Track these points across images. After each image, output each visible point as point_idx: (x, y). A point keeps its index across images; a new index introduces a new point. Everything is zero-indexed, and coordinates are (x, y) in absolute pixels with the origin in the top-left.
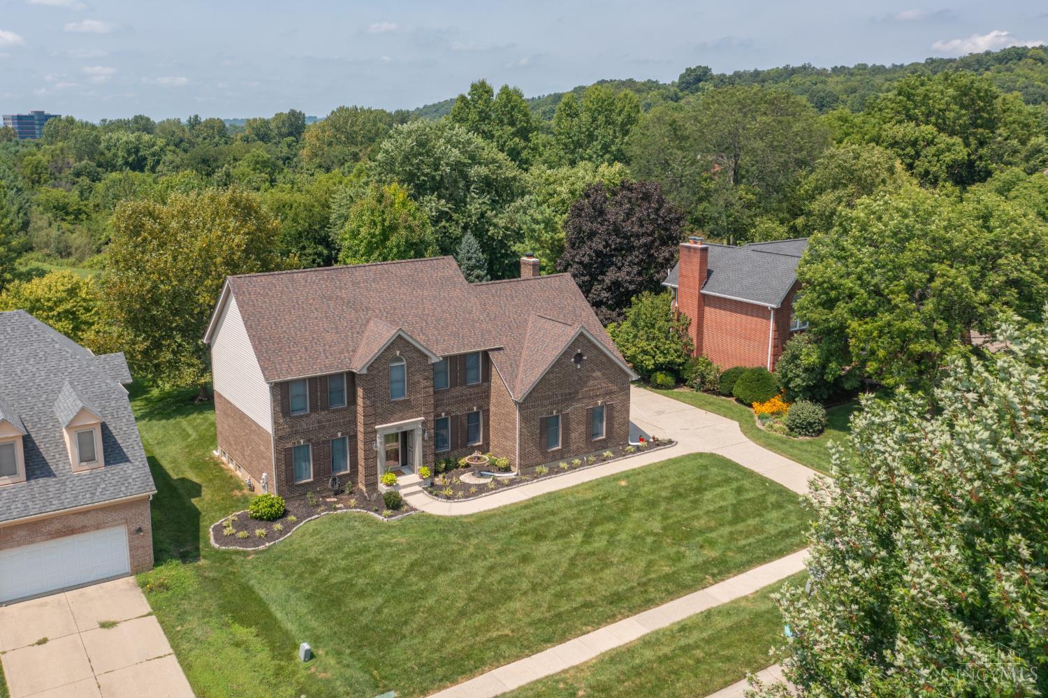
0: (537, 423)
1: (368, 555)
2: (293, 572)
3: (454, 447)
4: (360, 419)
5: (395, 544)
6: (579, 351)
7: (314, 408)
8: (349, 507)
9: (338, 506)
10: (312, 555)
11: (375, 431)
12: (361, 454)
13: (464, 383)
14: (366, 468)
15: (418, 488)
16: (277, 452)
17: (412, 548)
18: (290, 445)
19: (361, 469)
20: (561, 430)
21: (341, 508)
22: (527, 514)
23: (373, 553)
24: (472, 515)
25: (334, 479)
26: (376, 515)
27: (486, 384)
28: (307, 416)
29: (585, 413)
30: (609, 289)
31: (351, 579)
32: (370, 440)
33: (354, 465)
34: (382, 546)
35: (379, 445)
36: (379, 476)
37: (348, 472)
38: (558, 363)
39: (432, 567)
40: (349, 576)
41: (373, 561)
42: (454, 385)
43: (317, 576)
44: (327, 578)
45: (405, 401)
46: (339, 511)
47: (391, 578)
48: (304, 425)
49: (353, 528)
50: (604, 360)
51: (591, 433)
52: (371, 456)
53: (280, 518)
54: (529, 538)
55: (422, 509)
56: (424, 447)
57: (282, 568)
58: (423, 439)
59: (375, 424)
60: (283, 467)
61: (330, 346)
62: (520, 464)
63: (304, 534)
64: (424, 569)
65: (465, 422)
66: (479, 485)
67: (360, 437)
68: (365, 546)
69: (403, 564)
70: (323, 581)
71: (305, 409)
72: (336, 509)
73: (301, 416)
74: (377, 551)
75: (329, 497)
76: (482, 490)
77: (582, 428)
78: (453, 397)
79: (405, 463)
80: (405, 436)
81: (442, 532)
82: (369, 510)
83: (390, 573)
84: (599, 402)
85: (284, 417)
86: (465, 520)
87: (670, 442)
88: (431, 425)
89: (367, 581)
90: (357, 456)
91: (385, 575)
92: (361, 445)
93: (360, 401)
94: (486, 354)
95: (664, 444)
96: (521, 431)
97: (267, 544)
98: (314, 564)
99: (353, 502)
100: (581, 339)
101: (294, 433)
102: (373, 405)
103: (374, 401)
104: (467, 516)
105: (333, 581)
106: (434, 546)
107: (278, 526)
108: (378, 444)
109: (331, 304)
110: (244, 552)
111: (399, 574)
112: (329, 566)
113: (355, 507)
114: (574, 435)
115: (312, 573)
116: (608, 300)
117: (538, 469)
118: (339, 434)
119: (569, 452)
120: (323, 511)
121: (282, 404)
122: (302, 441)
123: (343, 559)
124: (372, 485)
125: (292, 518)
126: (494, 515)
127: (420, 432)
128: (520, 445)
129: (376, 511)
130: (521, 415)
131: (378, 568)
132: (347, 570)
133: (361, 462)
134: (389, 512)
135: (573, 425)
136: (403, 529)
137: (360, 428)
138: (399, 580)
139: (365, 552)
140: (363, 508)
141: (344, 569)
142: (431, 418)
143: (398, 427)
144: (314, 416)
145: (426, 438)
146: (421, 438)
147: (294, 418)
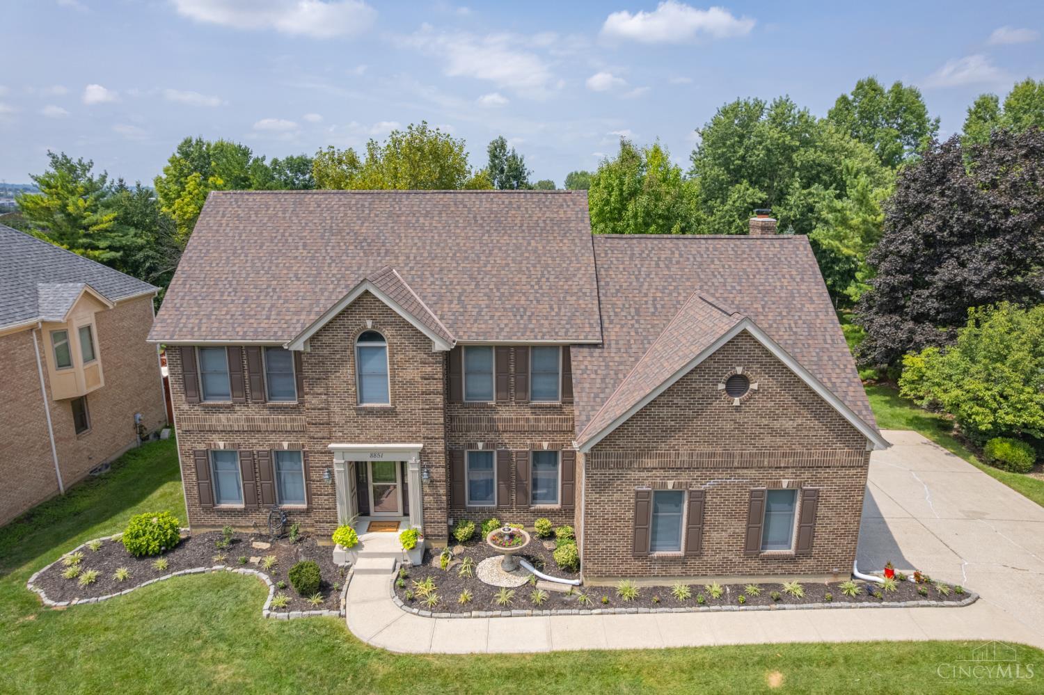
0: (628, 499)
3: (503, 504)
6: (739, 370)
7: (239, 397)
8: (260, 567)
9: (252, 559)
11: (330, 453)
13: (524, 398)
14: (316, 509)
16: (183, 454)
18: (202, 447)
20: (685, 521)
21: (249, 566)
25: (274, 514)
26: (269, 598)
27: (567, 407)
28: (228, 406)
29: (746, 498)
30: (941, 297)
32: (322, 465)
35: (338, 476)
37: (306, 506)
38: (681, 389)
42: (502, 399)
45: (386, 410)
48: (223, 419)
56: (424, 496)
59: (329, 439)
60: (194, 478)
62: (586, 569)
71: (228, 395)
73: (219, 406)
76: (483, 601)
77: (737, 526)
78: (500, 420)
82: (275, 583)
84: (786, 483)
87: (958, 595)
88: (439, 459)
95: (941, 597)
96: (588, 507)
97: (75, 601)
100: (747, 345)
101: (207, 431)
102: (325, 408)
103: (327, 401)
108: (335, 474)
114: (716, 536)
116: (938, 313)
117: (622, 585)
118: (286, 445)
119: (702, 565)
121: (184, 380)
122: (222, 445)
124: (329, 537)
125: (163, 562)
127: (415, 468)
130: (590, 477)
135: (715, 518)
140: (273, 576)
142: (439, 448)
143: (374, 452)
144: (241, 409)
145: (427, 480)
147: (207, 406)
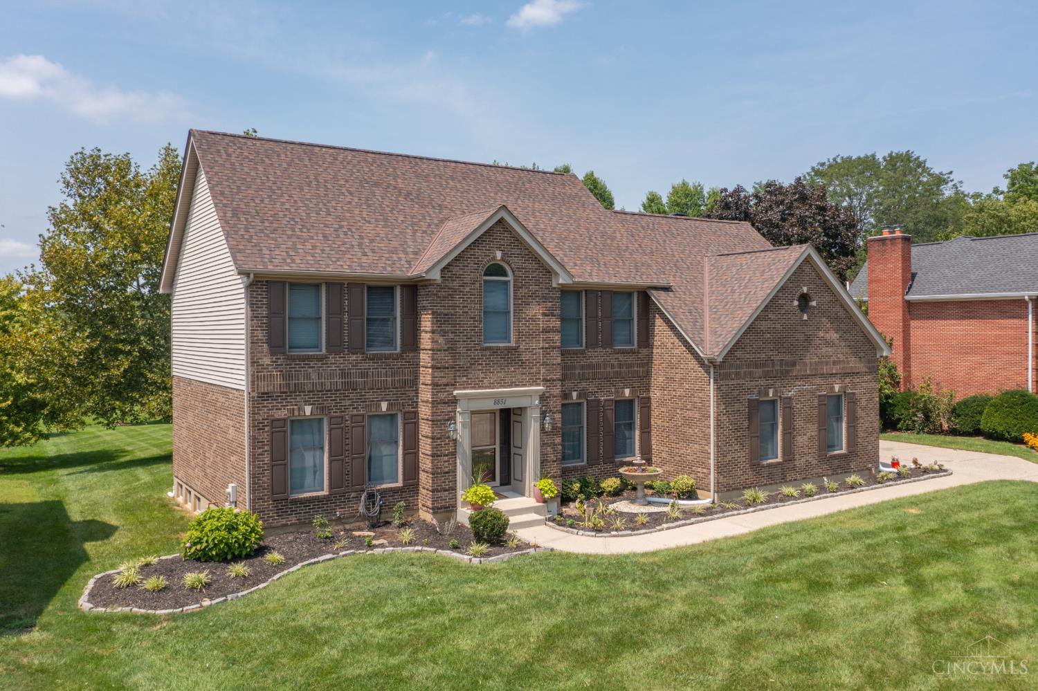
0: (744, 408)
1: (441, 619)
2: (249, 657)
3: (592, 462)
4: (426, 376)
5: (502, 599)
6: (805, 290)
7: (335, 346)
8: (401, 544)
9: (374, 542)
10: (306, 621)
11: (454, 401)
12: (425, 446)
13: (609, 343)
14: (434, 473)
15: (533, 516)
16: (256, 425)
17: (543, 604)
18: (282, 414)
19: (425, 479)
20: (780, 427)
21: (382, 546)
22: (767, 550)
23: (453, 614)
24: (654, 554)
25: (371, 496)
26: (455, 555)
27: (645, 351)
28: (321, 359)
29: (816, 403)
31: (399, 667)
32: (442, 420)
33: (412, 471)
34: (471, 602)
35: (461, 429)
36: (460, 492)
37: (400, 484)
38: (772, 305)
39: (599, 639)
40: (393, 661)
41: (453, 629)
42: (592, 344)
43: (313, 662)
44: (337, 664)
45: (509, 349)
46: (378, 551)
47: (501, 663)
48: (312, 376)
49: (407, 574)
50: (841, 313)
51: (826, 443)
52: (445, 448)
53: (248, 557)
54: (795, 585)
55: (550, 545)
56: (543, 445)
57: (225, 647)
58: (543, 429)
59: (453, 385)
60: (267, 459)
61: (372, 241)
62: (718, 483)
63: (297, 583)
64: (579, 644)
65: (611, 415)
66: (650, 514)
67: (425, 411)
68: (432, 603)
69: (527, 636)
70: (322, 672)
71: (317, 346)
72: (370, 547)
73: (309, 358)
74: (463, 611)
75: (361, 529)
76: (655, 521)
77: (812, 430)
78: (590, 366)
79: (506, 481)
80: (508, 419)
81: (601, 578)
82: (442, 548)
83: (496, 652)
84: (837, 388)
85: (272, 354)
86: (643, 560)
88: (556, 404)
89: (440, 670)
90: (416, 455)
91: (483, 656)
92: (425, 429)
93: (426, 340)
94: (644, 295)
96: (717, 420)
97: (206, 603)
98: (309, 638)
99: (407, 534)
100: (807, 269)
101: (292, 391)
102: (451, 349)
103: (453, 341)
104: (645, 554)
105: (350, 672)
106: (592, 600)
107: (240, 568)
108: (459, 426)
109: (378, 192)
110: (147, 617)
111: (521, 656)
112: (343, 642)
113: (411, 543)
114: (801, 440)
115: (300, 655)
117: (748, 494)
118: (384, 406)
119: (794, 469)
120: (344, 548)
121: (269, 325)
122: (308, 410)
123: (379, 627)
124: (446, 509)
125: (275, 556)
126: (701, 553)
127: (536, 414)
128: (717, 446)
129: (455, 548)
130: (718, 389)
131: (465, 643)
132: (388, 648)
133: (426, 463)
134: (484, 548)
135: (799, 423)
136: (516, 574)
137: (425, 394)
138: (520, 668)
139: (434, 613)
140: (428, 545)
141: (380, 647)
142: (557, 391)
143: (497, 398)
144: (337, 363)
145: (548, 427)
146: (538, 425)
147: (292, 359)
